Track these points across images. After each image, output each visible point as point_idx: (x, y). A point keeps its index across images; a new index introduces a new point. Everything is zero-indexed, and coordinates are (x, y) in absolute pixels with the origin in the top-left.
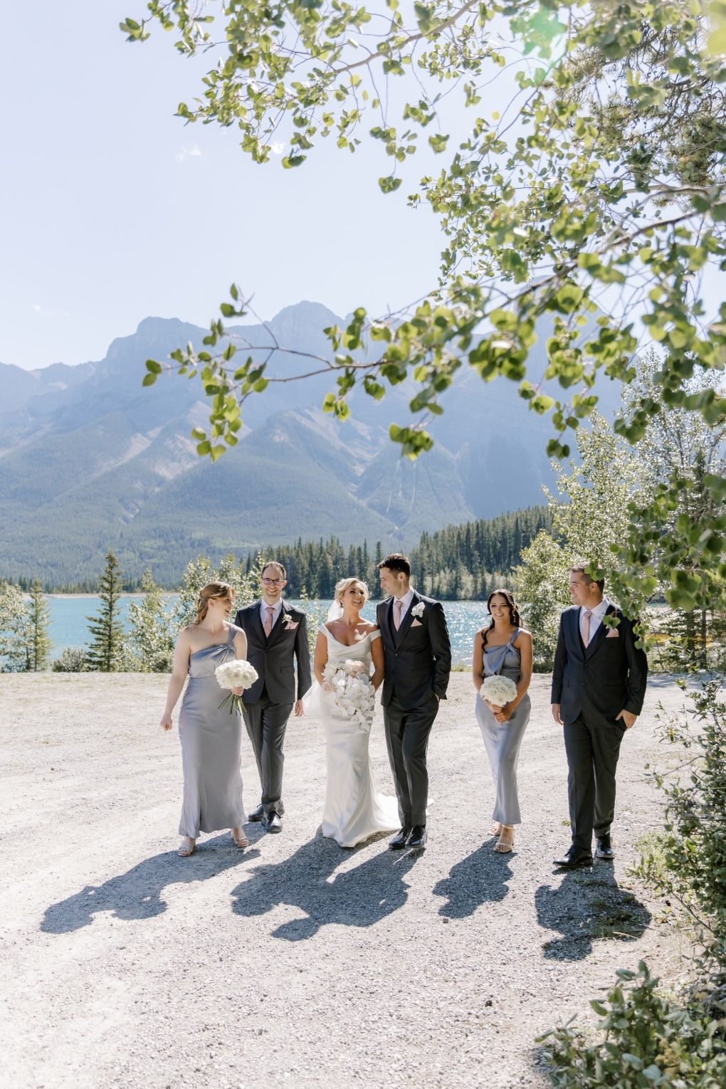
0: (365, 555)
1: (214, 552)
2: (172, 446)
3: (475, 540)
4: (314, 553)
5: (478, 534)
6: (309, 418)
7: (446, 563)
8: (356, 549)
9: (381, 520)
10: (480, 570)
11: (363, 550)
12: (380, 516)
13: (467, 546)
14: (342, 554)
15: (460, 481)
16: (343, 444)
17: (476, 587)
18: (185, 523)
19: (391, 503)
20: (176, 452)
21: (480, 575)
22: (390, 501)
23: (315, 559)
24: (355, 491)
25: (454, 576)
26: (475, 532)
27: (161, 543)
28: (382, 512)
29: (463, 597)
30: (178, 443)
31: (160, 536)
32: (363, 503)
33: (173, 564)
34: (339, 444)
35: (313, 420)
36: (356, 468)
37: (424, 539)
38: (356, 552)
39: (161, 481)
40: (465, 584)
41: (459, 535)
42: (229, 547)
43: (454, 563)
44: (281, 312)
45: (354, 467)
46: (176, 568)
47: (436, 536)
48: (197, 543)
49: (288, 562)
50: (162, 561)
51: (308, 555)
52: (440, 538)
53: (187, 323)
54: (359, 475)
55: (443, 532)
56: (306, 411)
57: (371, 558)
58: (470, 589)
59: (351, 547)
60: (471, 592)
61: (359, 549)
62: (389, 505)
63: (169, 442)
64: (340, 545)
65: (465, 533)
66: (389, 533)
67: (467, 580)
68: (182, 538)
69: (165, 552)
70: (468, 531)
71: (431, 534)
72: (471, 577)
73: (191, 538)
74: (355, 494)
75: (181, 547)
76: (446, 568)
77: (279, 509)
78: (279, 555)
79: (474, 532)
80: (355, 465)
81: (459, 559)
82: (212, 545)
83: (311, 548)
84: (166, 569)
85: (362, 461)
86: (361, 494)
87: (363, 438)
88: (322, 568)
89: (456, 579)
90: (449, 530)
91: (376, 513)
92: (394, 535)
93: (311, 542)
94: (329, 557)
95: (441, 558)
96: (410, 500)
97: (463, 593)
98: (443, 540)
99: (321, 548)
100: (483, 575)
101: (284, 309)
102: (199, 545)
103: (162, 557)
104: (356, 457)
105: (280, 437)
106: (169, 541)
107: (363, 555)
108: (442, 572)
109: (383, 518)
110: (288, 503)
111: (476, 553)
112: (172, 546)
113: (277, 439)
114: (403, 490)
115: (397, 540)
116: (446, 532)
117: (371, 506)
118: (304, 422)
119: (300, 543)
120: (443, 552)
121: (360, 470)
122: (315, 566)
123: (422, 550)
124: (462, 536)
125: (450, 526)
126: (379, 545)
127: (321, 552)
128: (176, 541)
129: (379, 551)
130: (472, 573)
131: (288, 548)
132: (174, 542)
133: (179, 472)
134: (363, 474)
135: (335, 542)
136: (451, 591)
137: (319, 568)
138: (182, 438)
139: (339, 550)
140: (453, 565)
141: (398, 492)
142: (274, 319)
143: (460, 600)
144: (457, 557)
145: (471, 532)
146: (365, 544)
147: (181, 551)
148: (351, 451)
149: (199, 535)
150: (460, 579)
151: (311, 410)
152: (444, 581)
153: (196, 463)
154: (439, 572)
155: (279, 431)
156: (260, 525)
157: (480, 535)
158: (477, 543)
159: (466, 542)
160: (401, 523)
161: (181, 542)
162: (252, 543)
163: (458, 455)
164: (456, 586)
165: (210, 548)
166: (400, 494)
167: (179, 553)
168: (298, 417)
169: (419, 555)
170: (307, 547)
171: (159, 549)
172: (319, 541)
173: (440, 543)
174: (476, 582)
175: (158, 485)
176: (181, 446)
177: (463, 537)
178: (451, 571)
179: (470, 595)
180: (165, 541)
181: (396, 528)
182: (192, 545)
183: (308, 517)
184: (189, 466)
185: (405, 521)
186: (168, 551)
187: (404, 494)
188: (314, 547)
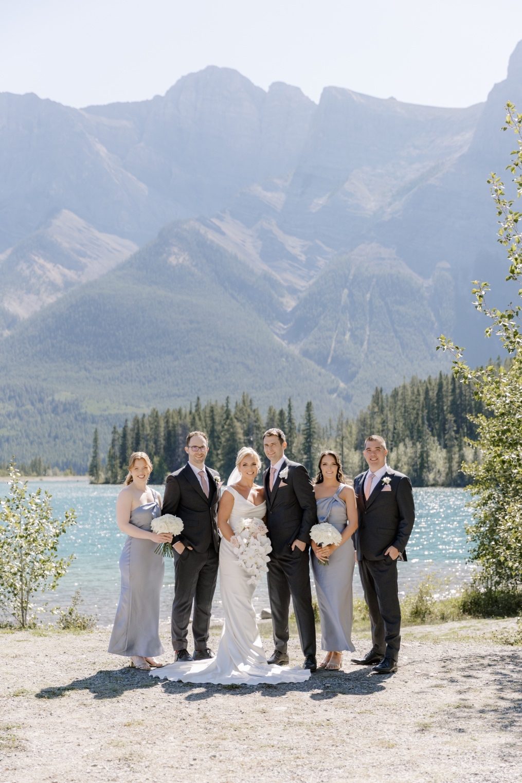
0: (290, 420)
1: (85, 420)
2: (27, 272)
3: (450, 398)
4: (217, 419)
5: (454, 390)
6: (218, 230)
7: (408, 432)
8: (278, 412)
9: (320, 374)
10: (456, 442)
11: (287, 414)
12: (318, 368)
13: (438, 408)
14: (257, 420)
15: (433, 318)
16: (265, 267)
17: (450, 468)
18: (45, 380)
19: (335, 351)
20: (33, 280)
21: (456, 449)
22: (333, 345)
23: (218, 428)
24: (283, 332)
25: (419, 451)
26: (451, 387)
27: (11, 407)
28: (322, 362)
29: (432, 482)
30: (36, 268)
31: (10, 398)
32: (294, 349)
33: (27, 436)
34: (260, 267)
35: (223, 234)
36: (284, 300)
37: (377, 398)
38: (277, 417)
39: (11, 321)
40: (434, 463)
41: (427, 392)
42: (107, 413)
43: (419, 431)
44: (179, 81)
45: (281, 299)
46: (32, 443)
47: (395, 394)
48: (61, 408)
49: (180, 432)
50: (13, 433)
51: (209, 422)
52: (400, 397)
53: (48, 100)
54: (289, 310)
55: (404, 387)
56: (214, 220)
57: (297, 425)
58: (442, 469)
59: (270, 410)
60: (444, 474)
61: (281, 413)
62: (332, 352)
63: (23, 265)
64: (254, 407)
65: (436, 389)
66: (332, 392)
67: (438, 456)
68: (41, 400)
69: (17, 420)
70: (440, 386)
71: (388, 392)
72: (443, 453)
73: (53, 400)
74: (283, 337)
75: (40, 413)
76: (407, 440)
77: (176, 359)
78: (167, 422)
79: (447, 387)
80: (282, 296)
81: (426, 426)
82: (83, 411)
83: (212, 411)
84: (18, 444)
85: (293, 291)
86: (293, 336)
87: (294, 258)
88: (228, 440)
89: (421, 455)
90: (413, 384)
91: (312, 363)
92: (338, 396)
93: (213, 403)
94: (238, 424)
95: (400, 425)
96: (362, 344)
97: (431, 476)
98: (404, 400)
99: (228, 412)
100: (461, 449)
101: (183, 77)
102: (65, 410)
103: (13, 427)
104: (285, 284)
105: (177, 258)
106: (23, 405)
107: (286, 421)
108: (401, 446)
109: (323, 371)
110: (189, 351)
111: (450, 417)
112: (27, 412)
113: (173, 260)
114: (350, 330)
115: (343, 402)
116: (408, 387)
117: (306, 353)
118: (211, 236)
119: (197, 405)
120: (403, 416)
121: (290, 303)
122: (219, 438)
123: (373, 414)
124: (431, 393)
125: (413, 379)
126: (309, 406)
127: (227, 418)
128: (33, 404)
129: (309, 415)
130: (445, 446)
131: (180, 412)
132: (29, 407)
133: (38, 308)
134: (295, 309)
135: (248, 403)
136: (415, 474)
137: (223, 440)
138: (41, 261)
139: (252, 414)
140: (416, 435)
141: (344, 334)
142: (168, 92)
143: (427, 486)
144: (423, 423)
145: (444, 389)
146: (289, 406)
147: (39, 419)
148: (277, 277)
149: (64, 395)
150: (428, 456)
151: (221, 219)
152: (404, 459)
153: (60, 295)
154: (397, 446)
155: (175, 250)
156: (149, 381)
157: (458, 391)
158: (454, 402)
159: (438, 402)
160: (349, 378)
161: (39, 405)
162: (138, 407)
163: (430, 282)
164: (422, 467)
165: (80, 414)
166: (347, 336)
167: (36, 422)
168: (203, 230)
169: (368, 422)
170: (208, 411)
171: (8, 416)
172: (224, 402)
173: (399, 403)
174: (450, 459)
175: (8, 327)
176: (39, 272)
177: (433, 394)
178: (414, 444)
179: (442, 479)
180: (17, 405)
181: (342, 385)
182: (55, 410)
183: (217, 370)
184: (51, 300)
185: (354, 375)
186: (21, 419)
187: (353, 336)
188: (218, 411)
